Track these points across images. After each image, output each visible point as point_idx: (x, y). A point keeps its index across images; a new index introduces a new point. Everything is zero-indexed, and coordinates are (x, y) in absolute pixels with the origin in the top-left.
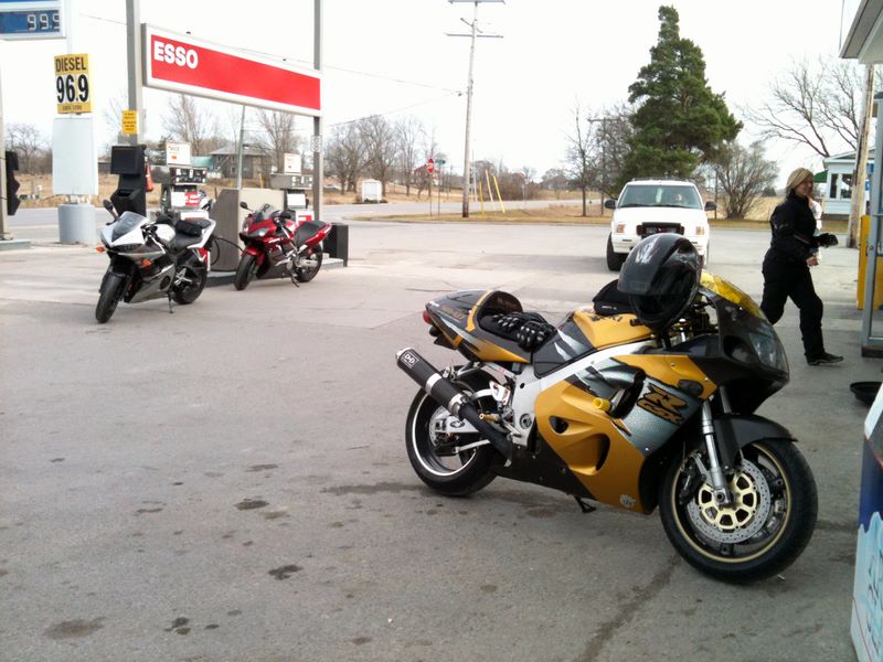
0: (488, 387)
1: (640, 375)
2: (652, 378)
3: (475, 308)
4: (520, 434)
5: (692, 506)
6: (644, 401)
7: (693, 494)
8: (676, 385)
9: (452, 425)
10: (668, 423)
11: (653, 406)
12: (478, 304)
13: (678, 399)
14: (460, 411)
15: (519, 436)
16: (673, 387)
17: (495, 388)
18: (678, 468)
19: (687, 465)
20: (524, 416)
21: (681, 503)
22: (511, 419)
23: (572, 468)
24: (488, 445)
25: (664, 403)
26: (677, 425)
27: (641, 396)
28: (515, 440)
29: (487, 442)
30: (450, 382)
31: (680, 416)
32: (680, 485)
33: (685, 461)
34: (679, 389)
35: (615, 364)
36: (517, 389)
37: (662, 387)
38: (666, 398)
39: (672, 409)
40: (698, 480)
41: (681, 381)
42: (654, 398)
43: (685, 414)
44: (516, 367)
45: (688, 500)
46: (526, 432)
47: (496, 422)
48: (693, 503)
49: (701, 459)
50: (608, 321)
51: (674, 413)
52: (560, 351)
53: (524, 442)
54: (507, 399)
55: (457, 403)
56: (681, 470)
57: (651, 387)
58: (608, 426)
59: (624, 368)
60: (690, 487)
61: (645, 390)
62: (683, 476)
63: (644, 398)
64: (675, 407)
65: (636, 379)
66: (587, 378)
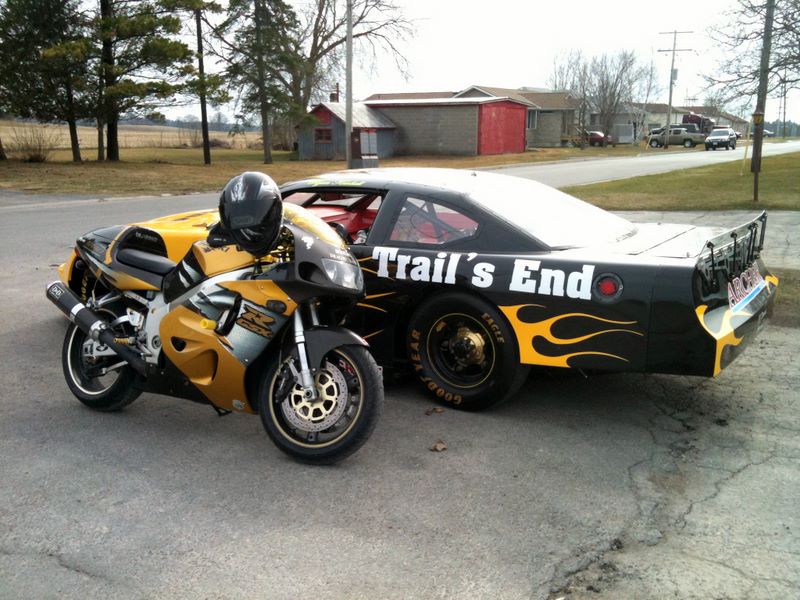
0: (126, 314)
1: (239, 298)
2: (247, 300)
3: (113, 243)
4: (151, 353)
5: (285, 404)
6: (242, 320)
7: (287, 393)
8: (265, 305)
9: (98, 349)
10: (262, 338)
11: (249, 323)
12: (116, 239)
13: (267, 317)
14: (100, 336)
15: (150, 356)
16: (262, 306)
17: (131, 314)
18: (274, 373)
19: (282, 370)
20: (154, 338)
21: (277, 401)
22: (144, 342)
23: (193, 381)
24: (125, 366)
25: (257, 320)
26: (269, 338)
27: (239, 316)
28: (148, 360)
29: (125, 363)
30: (93, 311)
31: (270, 330)
32: (277, 386)
33: (281, 366)
34: (267, 308)
35: (219, 289)
36: (149, 314)
37: (255, 307)
38: (258, 316)
39: (264, 326)
40: (292, 383)
41: (269, 302)
42: (249, 316)
43: (275, 329)
44: (150, 294)
45: (282, 399)
46: (157, 352)
47: (132, 345)
48: (287, 401)
49: (294, 364)
50: (218, 251)
51: (266, 330)
52: (183, 279)
53: (154, 360)
54: (141, 324)
55: (96, 330)
56: (278, 373)
57: (246, 308)
58: (216, 343)
59: (225, 292)
60: (284, 387)
61: (242, 310)
62: (279, 379)
63: (242, 317)
64: (266, 323)
65: (236, 302)
66: (198, 303)
